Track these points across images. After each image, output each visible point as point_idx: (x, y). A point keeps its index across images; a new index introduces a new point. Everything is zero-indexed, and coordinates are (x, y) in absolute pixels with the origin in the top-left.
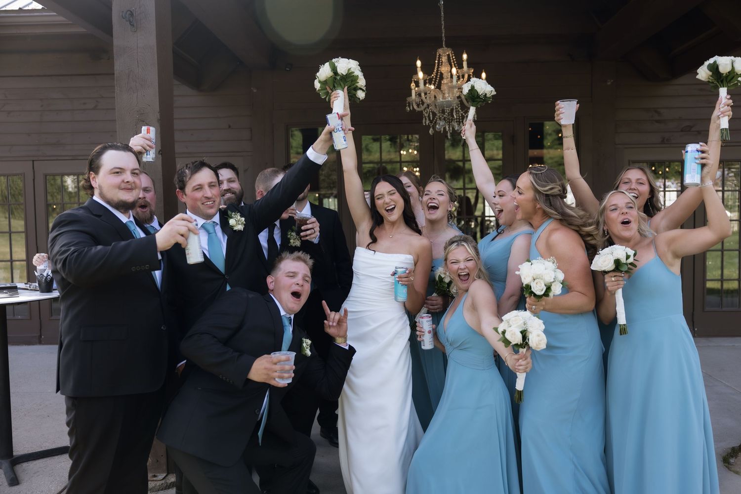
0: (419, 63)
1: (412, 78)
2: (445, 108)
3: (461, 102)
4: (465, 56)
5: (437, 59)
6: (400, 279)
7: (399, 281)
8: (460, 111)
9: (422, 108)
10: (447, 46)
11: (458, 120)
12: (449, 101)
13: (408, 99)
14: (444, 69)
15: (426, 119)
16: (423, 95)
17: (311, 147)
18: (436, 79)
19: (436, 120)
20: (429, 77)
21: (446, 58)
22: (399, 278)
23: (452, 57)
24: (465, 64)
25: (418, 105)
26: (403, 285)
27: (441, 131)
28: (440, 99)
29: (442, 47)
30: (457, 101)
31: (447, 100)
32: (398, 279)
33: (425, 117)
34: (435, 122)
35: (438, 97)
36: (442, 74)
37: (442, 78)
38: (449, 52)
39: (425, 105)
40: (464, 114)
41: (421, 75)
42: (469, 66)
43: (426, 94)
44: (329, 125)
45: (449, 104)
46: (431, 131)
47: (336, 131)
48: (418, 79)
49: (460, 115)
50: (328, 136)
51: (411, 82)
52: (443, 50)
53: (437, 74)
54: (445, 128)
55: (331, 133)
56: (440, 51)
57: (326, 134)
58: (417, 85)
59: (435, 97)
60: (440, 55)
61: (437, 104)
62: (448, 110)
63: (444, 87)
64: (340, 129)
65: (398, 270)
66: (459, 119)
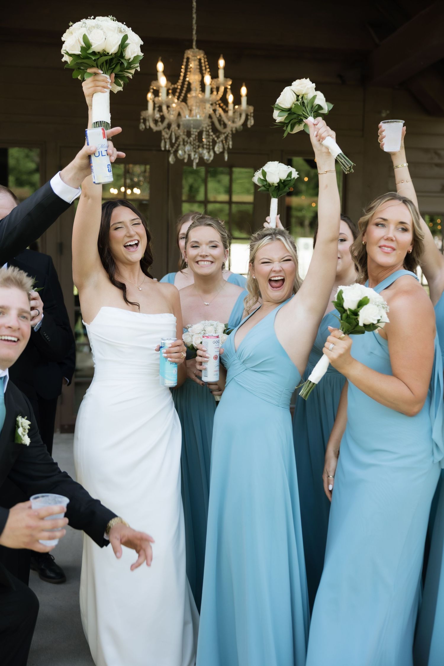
0: (160, 66)
1: (150, 85)
2: (192, 130)
3: (213, 124)
4: (222, 63)
5: (184, 63)
6: (169, 355)
7: (166, 358)
8: (212, 134)
9: (161, 127)
10: (199, 47)
11: (208, 147)
12: (197, 120)
13: (144, 114)
14: (193, 78)
15: (165, 142)
16: (164, 108)
17: (58, 174)
18: (181, 90)
19: (179, 145)
20: (173, 86)
21: (197, 63)
22: (167, 353)
23: (205, 62)
24: (221, 73)
25: (156, 122)
26: (172, 362)
27: (184, 159)
28: (186, 117)
29: (190, 47)
30: (208, 121)
31: (195, 118)
32: (166, 355)
33: (164, 139)
34: (178, 147)
35: (182, 114)
36: (189, 84)
37: (189, 90)
38: (201, 55)
39: (166, 122)
40: (216, 139)
41: (163, 81)
42: (226, 76)
43: (168, 107)
44: (88, 145)
45: (197, 124)
46: (171, 159)
47: (97, 154)
48: (159, 87)
49: (211, 140)
50: (85, 161)
51: (148, 91)
52: (193, 52)
53: (183, 83)
54: (189, 156)
55: (89, 157)
56: (189, 53)
57: (82, 158)
58: (156, 93)
59: (179, 114)
60: (188, 59)
61: (181, 123)
62: (195, 132)
63: (191, 101)
64: (104, 153)
65: (165, 342)
66: (209, 145)
